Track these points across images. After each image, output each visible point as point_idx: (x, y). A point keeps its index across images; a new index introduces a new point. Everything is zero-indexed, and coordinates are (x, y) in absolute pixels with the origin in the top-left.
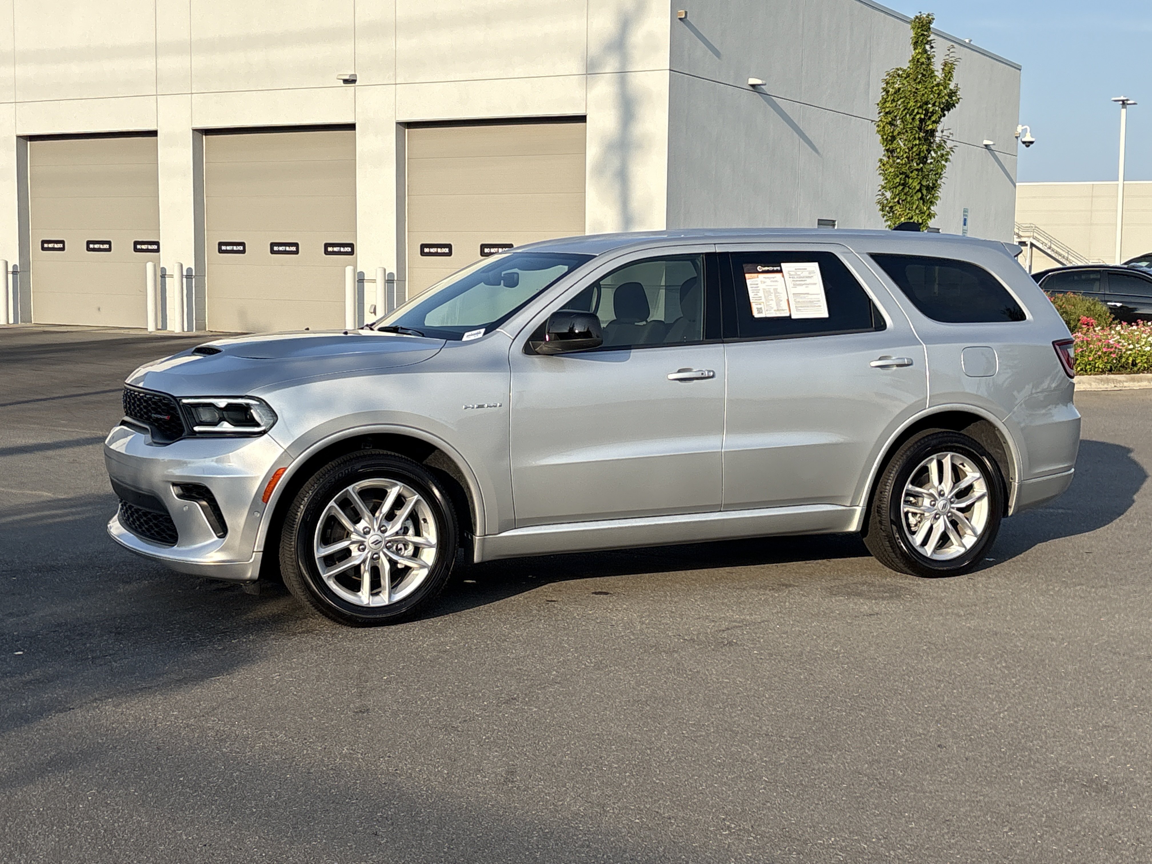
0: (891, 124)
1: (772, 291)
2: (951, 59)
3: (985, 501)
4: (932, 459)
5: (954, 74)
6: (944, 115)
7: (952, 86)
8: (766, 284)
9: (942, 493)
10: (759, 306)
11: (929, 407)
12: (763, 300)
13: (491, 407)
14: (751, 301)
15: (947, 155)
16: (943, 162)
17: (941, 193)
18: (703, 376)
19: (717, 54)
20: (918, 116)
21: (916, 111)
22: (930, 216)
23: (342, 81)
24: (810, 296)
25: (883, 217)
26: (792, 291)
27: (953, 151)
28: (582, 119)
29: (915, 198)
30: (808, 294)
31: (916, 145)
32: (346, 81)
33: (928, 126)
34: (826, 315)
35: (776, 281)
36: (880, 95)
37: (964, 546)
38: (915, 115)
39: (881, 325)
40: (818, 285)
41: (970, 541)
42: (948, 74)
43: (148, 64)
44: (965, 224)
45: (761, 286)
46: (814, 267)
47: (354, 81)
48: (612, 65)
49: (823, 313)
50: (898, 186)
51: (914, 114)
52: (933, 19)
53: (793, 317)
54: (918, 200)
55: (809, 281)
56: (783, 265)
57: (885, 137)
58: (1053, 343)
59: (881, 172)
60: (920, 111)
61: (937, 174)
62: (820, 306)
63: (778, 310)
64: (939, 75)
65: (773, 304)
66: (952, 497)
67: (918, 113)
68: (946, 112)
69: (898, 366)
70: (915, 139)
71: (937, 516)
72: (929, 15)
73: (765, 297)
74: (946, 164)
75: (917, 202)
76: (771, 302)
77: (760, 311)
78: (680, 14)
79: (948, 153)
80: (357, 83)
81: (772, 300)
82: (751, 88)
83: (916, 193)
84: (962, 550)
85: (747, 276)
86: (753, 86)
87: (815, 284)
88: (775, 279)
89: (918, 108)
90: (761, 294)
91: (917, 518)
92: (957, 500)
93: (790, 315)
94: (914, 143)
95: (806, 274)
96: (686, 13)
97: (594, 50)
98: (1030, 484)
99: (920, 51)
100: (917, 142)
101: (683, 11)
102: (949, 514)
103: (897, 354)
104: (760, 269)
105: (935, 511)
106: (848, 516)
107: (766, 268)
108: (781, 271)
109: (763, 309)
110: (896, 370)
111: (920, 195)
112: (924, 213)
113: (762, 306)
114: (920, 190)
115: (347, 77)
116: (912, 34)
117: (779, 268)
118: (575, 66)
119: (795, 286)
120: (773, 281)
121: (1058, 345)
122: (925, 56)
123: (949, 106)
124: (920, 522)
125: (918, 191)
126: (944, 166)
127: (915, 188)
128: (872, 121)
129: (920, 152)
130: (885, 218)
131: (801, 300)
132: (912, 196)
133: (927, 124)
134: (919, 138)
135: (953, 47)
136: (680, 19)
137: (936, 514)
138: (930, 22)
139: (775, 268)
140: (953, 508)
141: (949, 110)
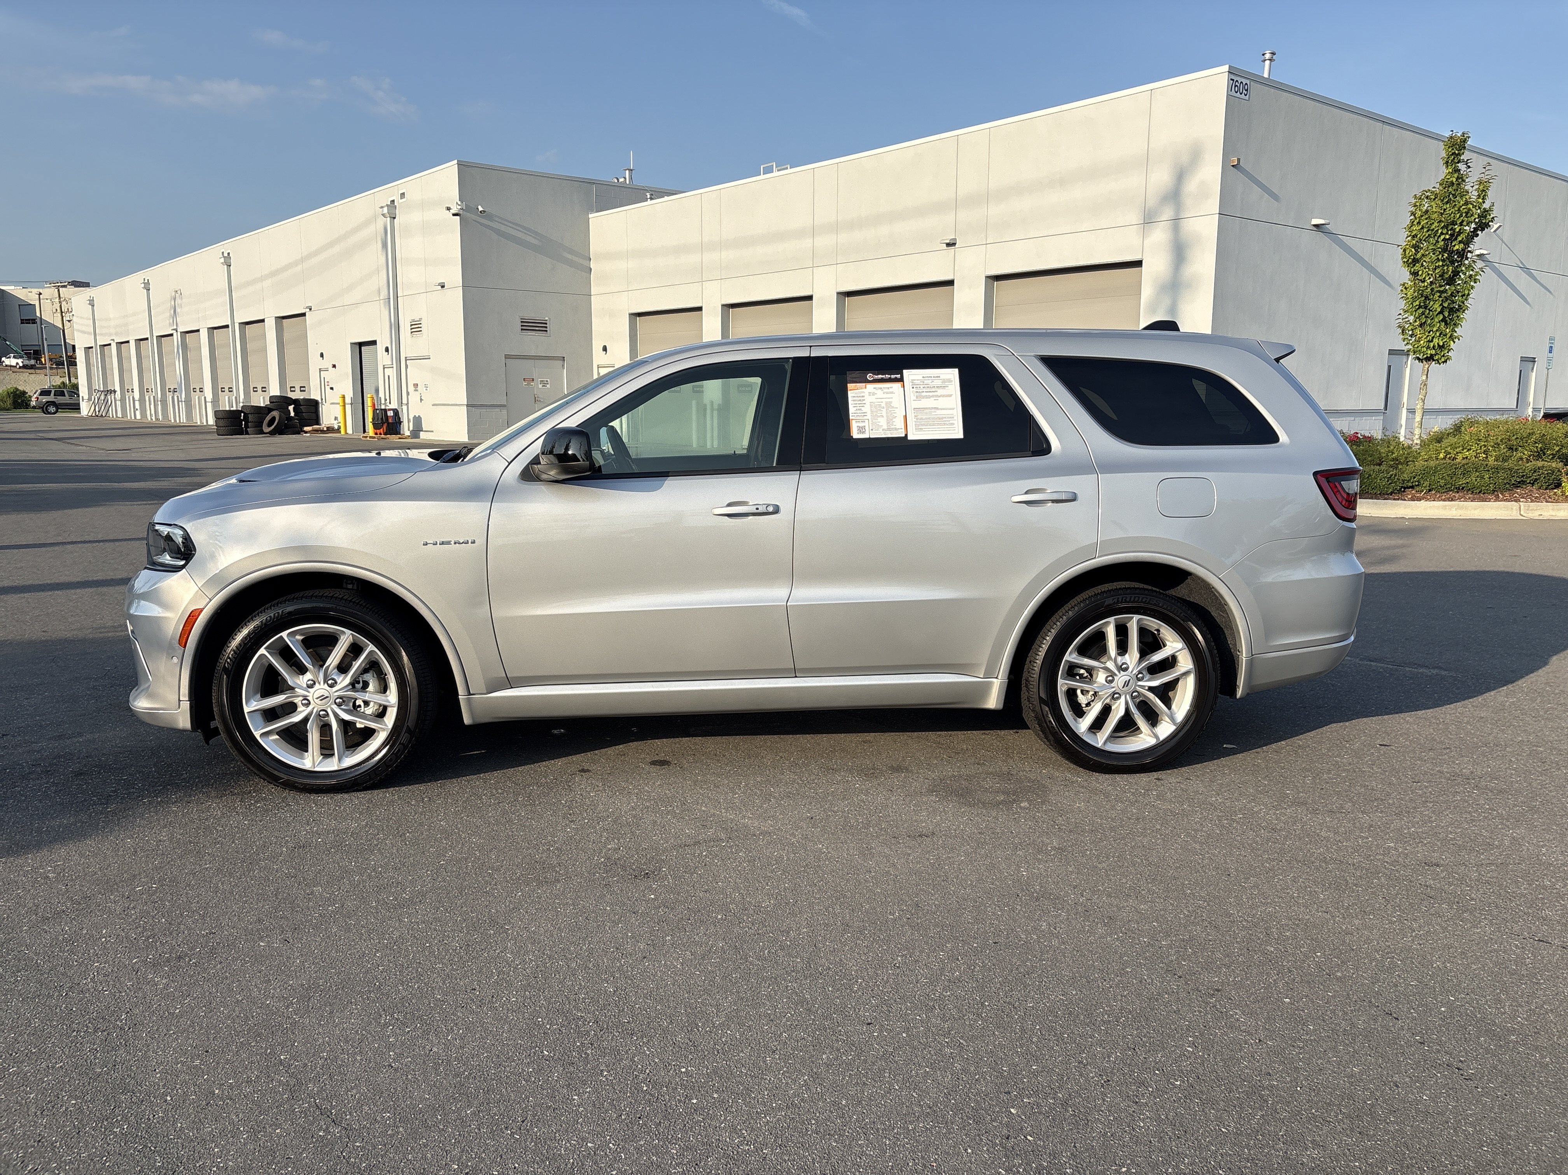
0: (1414, 246)
1: (883, 405)
2: (1486, 177)
3: (1191, 681)
4: (1108, 623)
5: (1489, 193)
6: (1477, 235)
7: (1486, 206)
8: (876, 396)
9: (1124, 666)
10: (861, 425)
11: (1098, 557)
12: (869, 417)
13: (459, 543)
14: (851, 418)
15: (1476, 275)
16: (1472, 283)
17: (1466, 315)
18: (757, 511)
19: (1275, 197)
20: (1442, 237)
21: (1440, 231)
22: (1452, 338)
23: (945, 245)
24: (939, 412)
25: (1404, 341)
26: (912, 404)
27: (1483, 271)
28: (1138, 264)
29: (1437, 320)
30: (937, 408)
31: (1438, 267)
32: (948, 245)
33: (1454, 246)
34: (960, 435)
35: (892, 393)
36: (1408, 219)
37: (1156, 737)
38: (1440, 236)
39: (1042, 447)
40: (954, 396)
41: (1165, 729)
42: (1483, 194)
43: (807, 243)
44: (1550, 352)
45: (868, 399)
46: (952, 375)
47: (954, 244)
48: (1168, 213)
49: (958, 433)
50: (1418, 308)
51: (1438, 235)
52: (1469, 137)
53: (909, 438)
54: (1439, 322)
55: (940, 392)
56: (905, 372)
57: (1405, 260)
58: (1316, 474)
59: (1403, 295)
60: (1445, 231)
61: (1464, 295)
62: (953, 424)
63: (889, 429)
64: (1473, 195)
65: (883, 422)
66: (1140, 672)
67: (1442, 233)
68: (1479, 232)
69: (1054, 501)
70: (1438, 260)
71: (1116, 696)
72: (1463, 133)
73: (872, 412)
74: (1475, 285)
75: (1438, 325)
76: (880, 419)
77: (861, 430)
78: (1233, 161)
79: (1477, 274)
80: (957, 246)
81: (883, 416)
82: (1315, 229)
83: (1437, 315)
84: (1152, 741)
85: (850, 386)
86: (1316, 226)
87: (950, 396)
88: (891, 390)
89: (1442, 228)
90: (867, 409)
91: (1089, 696)
92: (1148, 676)
93: (906, 435)
94: (1437, 265)
95: (938, 382)
96: (1239, 160)
97: (1152, 202)
98: (1266, 659)
99: (1451, 171)
100: (1441, 263)
101: (1236, 158)
102: (1135, 694)
103: (1054, 486)
104: (870, 376)
105: (1114, 689)
106: (984, 689)
107: (880, 376)
108: (901, 380)
109: (867, 428)
110: (1050, 506)
111: (1441, 317)
112: (1446, 335)
113: (866, 424)
114: (1441, 312)
115: (948, 241)
116: (1444, 154)
117: (898, 376)
118: (1134, 217)
119: (919, 398)
120: (887, 393)
121: (1322, 476)
122: (1456, 175)
123: (1483, 226)
124: (1093, 701)
125: (1439, 313)
126: (1472, 287)
127: (1436, 311)
128: (1399, 246)
129: (1444, 273)
130: (1406, 342)
131: (924, 417)
132: (1432, 319)
133: (1453, 244)
134: (1443, 261)
135: (1489, 164)
136: (1233, 166)
137: (1114, 693)
138: (1465, 141)
139: (893, 376)
140: (1142, 687)
141: (1483, 230)
